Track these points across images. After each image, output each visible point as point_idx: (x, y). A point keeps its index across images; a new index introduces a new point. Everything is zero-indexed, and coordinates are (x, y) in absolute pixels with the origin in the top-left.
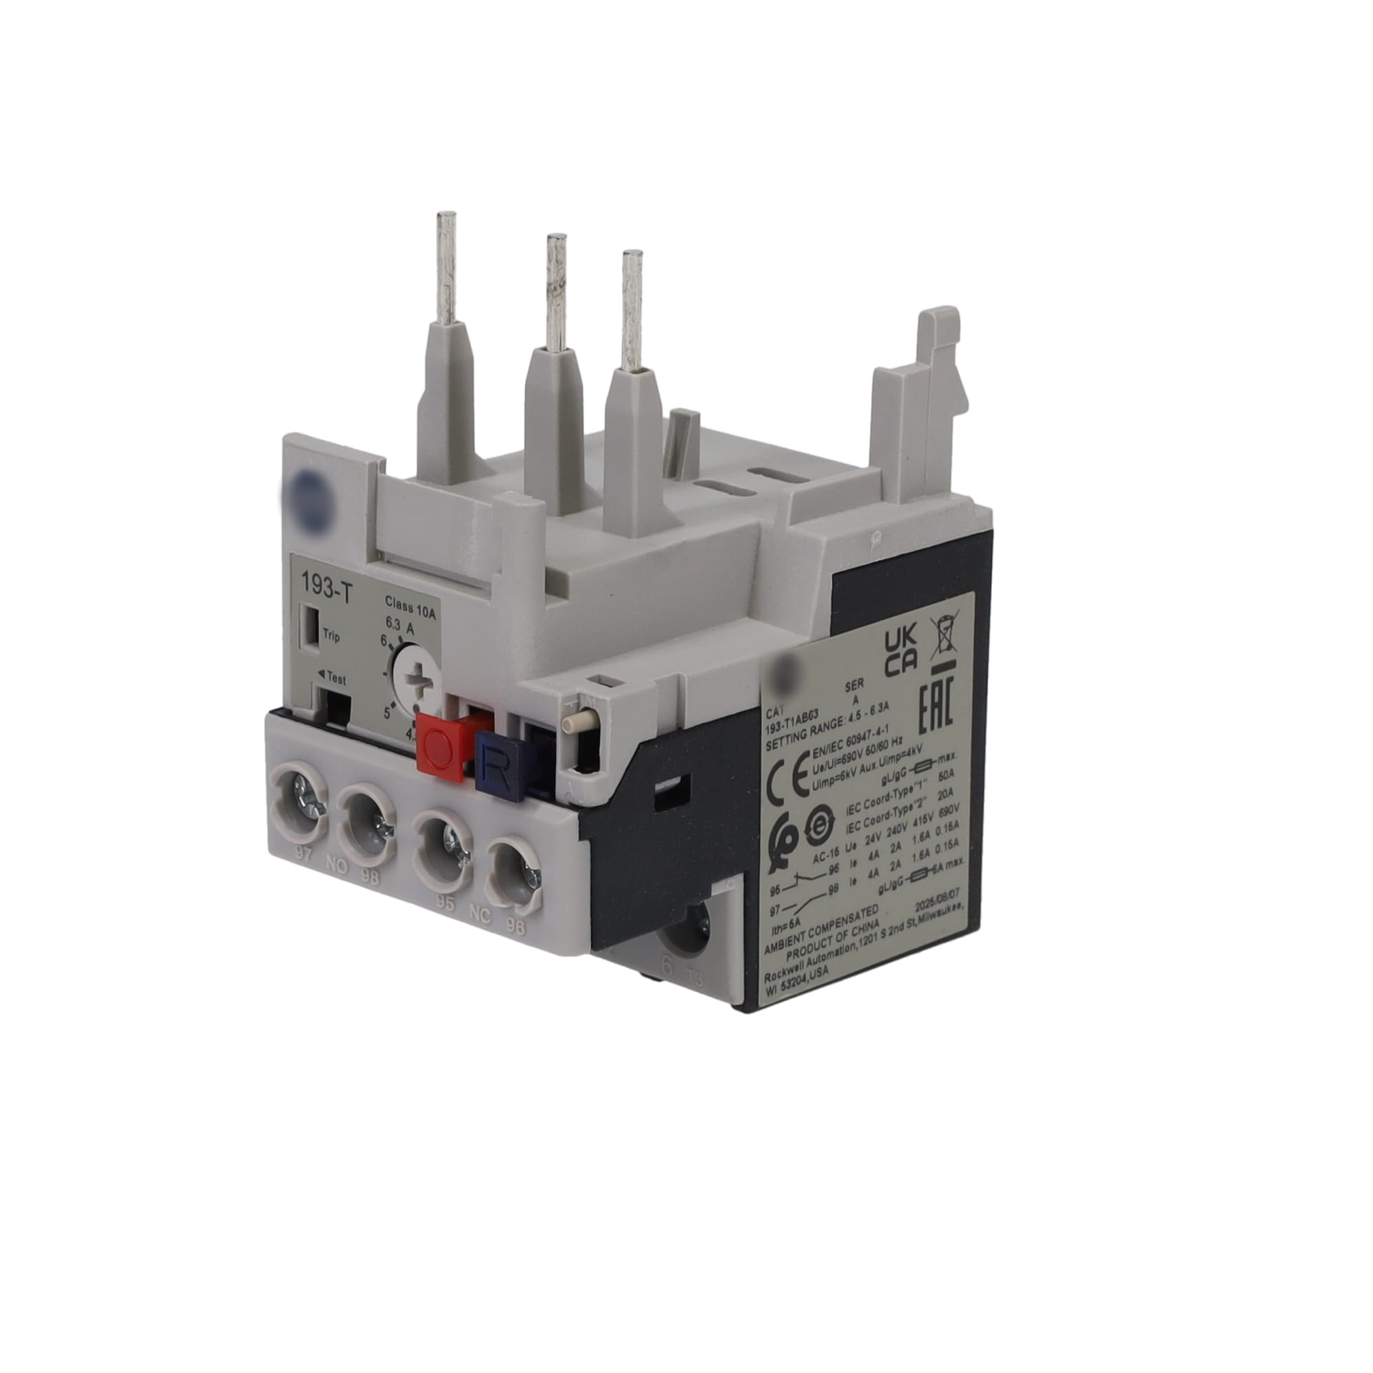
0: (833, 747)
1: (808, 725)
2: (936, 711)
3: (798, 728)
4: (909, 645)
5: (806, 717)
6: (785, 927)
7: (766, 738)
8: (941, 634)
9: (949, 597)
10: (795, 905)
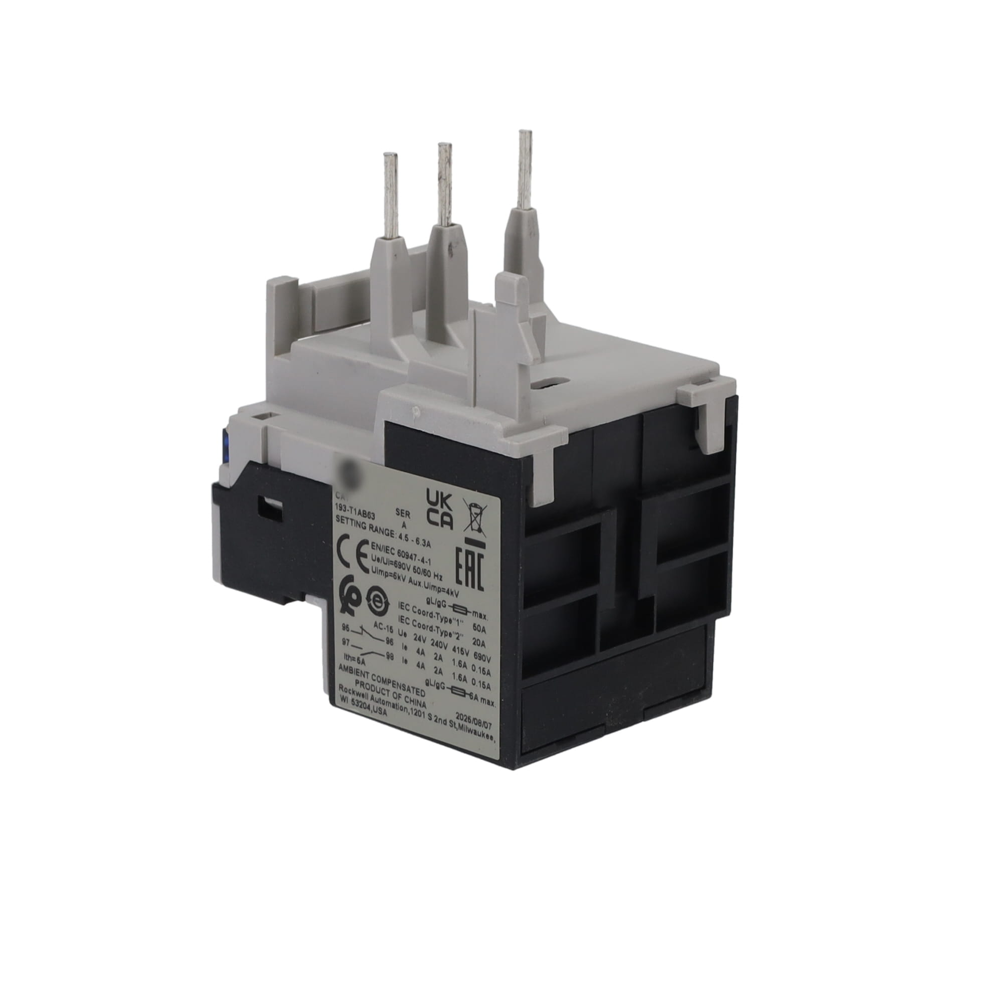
0: (387, 549)
1: (368, 521)
2: (470, 573)
3: (360, 519)
4: (445, 509)
5: (364, 514)
6: (353, 659)
7: (335, 512)
8: (472, 516)
9: (478, 491)
10: (361, 649)
